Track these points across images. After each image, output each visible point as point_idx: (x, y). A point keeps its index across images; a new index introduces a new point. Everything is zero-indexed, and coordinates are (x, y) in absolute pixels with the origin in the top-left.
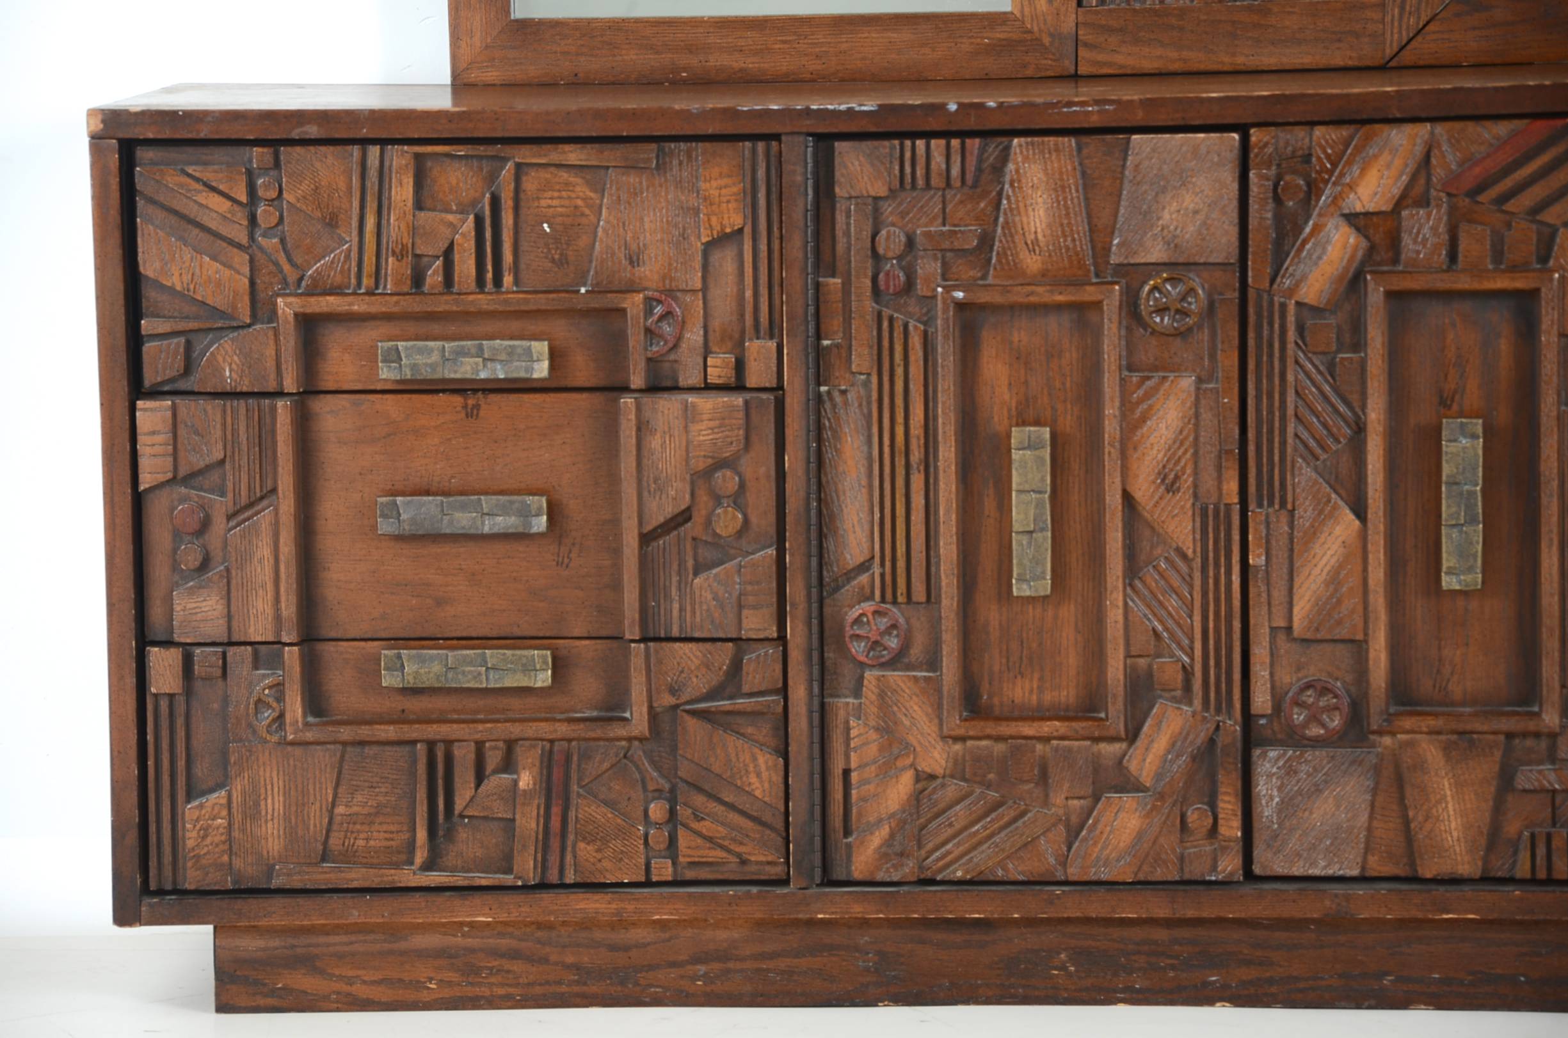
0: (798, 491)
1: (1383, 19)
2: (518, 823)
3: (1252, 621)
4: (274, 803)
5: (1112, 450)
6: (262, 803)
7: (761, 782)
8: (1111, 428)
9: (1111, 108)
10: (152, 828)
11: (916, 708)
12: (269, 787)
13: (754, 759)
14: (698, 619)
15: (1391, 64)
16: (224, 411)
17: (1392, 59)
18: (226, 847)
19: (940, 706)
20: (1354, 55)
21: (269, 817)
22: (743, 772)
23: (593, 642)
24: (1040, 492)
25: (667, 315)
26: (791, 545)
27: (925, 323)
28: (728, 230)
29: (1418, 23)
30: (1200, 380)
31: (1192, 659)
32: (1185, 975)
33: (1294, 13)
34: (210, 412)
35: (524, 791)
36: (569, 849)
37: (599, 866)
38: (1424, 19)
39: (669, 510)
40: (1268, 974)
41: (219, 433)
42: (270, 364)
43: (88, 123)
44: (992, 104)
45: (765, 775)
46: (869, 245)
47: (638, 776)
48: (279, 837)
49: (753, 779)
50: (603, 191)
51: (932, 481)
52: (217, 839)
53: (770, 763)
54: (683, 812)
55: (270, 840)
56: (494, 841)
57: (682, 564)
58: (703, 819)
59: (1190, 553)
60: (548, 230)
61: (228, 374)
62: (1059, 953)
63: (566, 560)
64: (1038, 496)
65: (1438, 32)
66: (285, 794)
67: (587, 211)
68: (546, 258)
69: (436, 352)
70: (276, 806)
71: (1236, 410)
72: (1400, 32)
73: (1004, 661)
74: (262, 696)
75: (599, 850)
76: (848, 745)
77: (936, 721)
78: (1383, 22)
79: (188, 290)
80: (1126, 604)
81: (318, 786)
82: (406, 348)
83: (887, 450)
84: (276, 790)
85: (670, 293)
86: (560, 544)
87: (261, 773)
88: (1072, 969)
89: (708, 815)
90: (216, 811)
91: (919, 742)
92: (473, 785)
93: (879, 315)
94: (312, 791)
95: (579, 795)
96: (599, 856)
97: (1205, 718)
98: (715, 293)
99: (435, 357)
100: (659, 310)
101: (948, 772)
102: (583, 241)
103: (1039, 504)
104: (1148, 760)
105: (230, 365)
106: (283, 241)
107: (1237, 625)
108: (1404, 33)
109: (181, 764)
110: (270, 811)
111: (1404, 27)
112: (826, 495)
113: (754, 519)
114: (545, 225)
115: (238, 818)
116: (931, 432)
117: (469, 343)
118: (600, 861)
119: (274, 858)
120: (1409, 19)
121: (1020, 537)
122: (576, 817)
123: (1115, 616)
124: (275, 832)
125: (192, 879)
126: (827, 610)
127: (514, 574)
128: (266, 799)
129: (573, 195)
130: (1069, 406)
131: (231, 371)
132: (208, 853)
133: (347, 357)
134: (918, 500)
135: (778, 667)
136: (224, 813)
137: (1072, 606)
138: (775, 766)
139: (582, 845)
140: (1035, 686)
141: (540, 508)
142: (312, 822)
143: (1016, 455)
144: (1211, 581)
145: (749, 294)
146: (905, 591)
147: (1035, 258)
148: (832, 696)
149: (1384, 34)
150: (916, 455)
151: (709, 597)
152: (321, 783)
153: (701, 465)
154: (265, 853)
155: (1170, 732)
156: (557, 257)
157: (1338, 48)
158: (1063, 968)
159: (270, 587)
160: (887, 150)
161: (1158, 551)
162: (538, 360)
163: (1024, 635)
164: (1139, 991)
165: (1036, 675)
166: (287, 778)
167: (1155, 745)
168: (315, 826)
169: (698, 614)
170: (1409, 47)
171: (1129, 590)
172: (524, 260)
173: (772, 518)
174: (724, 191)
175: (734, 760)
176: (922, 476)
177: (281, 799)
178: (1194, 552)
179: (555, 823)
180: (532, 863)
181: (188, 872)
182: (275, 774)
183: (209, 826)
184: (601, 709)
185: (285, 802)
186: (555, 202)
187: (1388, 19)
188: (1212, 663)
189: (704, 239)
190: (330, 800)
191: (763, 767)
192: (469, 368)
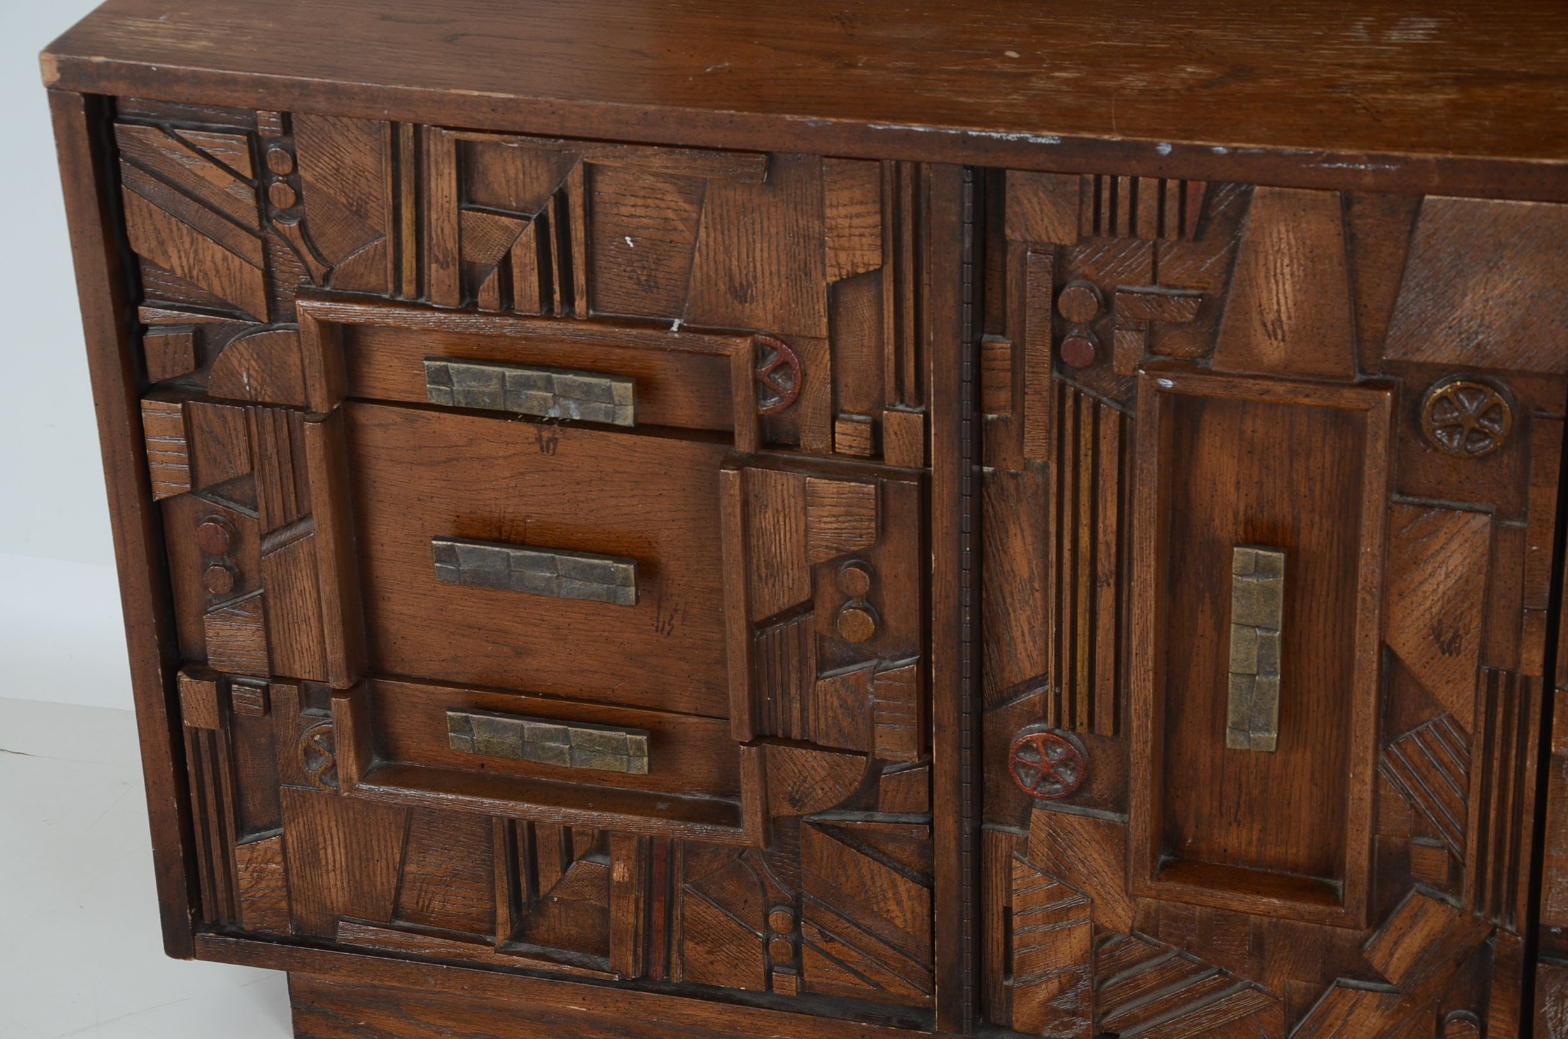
0: (947, 597)
2: (613, 915)
3: (1549, 817)
4: (335, 854)
5: (1368, 597)
6: (322, 852)
7: (902, 911)
8: (1368, 569)
9: (1393, 168)
10: (202, 862)
11: (1095, 856)
12: (328, 837)
13: (894, 886)
14: (822, 726)
16: (247, 420)
18: (284, 893)
19: (1126, 859)
21: (330, 867)
22: (880, 897)
23: (703, 720)
24: (1268, 630)
25: (782, 366)
26: (937, 658)
27: (1123, 404)
28: (861, 270)
30: (1498, 516)
31: (1464, 846)
34: (230, 418)
35: (618, 882)
36: (675, 948)
37: (710, 968)
39: (785, 601)
41: (243, 445)
42: (296, 373)
43: (42, 70)
44: (1221, 149)
45: (907, 904)
46: (1049, 305)
47: (755, 878)
48: (343, 889)
49: (892, 906)
50: (702, 201)
51: (1125, 598)
52: (273, 884)
53: (913, 893)
54: (808, 931)
55: (333, 891)
56: (590, 921)
57: (803, 659)
58: (832, 940)
59: (1469, 729)
60: (632, 245)
61: (246, 380)
63: (667, 628)
64: (1264, 634)
66: (346, 846)
67: (681, 227)
68: (630, 278)
69: (495, 381)
70: (338, 857)
71: (1549, 561)
73: (1216, 804)
74: (312, 743)
75: (710, 952)
76: (1009, 883)
77: (1122, 874)
79: (191, 277)
80: (1376, 775)
81: (382, 844)
82: (458, 372)
83: (1067, 555)
84: (336, 841)
85: (787, 339)
86: (659, 608)
87: (318, 821)
89: (839, 935)
90: (269, 855)
91: (1099, 894)
92: (558, 869)
93: (1062, 387)
94: (376, 848)
95: (685, 893)
96: (711, 958)
97: (1476, 920)
98: (846, 340)
99: (494, 386)
100: (773, 358)
101: (1137, 924)
102: (677, 262)
103: (1266, 643)
104: (1397, 955)
105: (248, 370)
106: (302, 226)
107: (1528, 820)
109: (228, 800)
110: (331, 861)
112: (988, 595)
113: (891, 620)
114: (628, 239)
115: (295, 865)
116: (1126, 540)
117: (535, 373)
118: (712, 963)
119: (339, 910)
121: (1238, 680)
122: (683, 915)
123: (1360, 790)
124: (339, 883)
125: (249, 920)
126: (988, 727)
127: (606, 634)
128: (325, 848)
129: (662, 205)
130: (1317, 518)
131: (249, 376)
132: (264, 896)
133: (395, 362)
134: (1106, 619)
135: (923, 790)
136: (279, 859)
137: (1308, 753)
138: (920, 896)
139: (691, 944)
140: (1255, 838)
141: (627, 578)
142: (378, 879)
143: (1238, 582)
144: (1496, 764)
145: (889, 349)
146: (1085, 721)
147: (1275, 343)
148: (992, 821)
150: (1106, 565)
151: (836, 703)
152: (386, 841)
153: (823, 556)
154: (329, 904)
155: (1426, 929)
156: (643, 278)
159: (314, 622)
160: (1077, 188)
161: (1426, 714)
162: (621, 405)
163: (1244, 778)
165: (1257, 826)
166: (347, 830)
167: (1407, 940)
168: (382, 884)
169: (822, 720)
171: (1383, 757)
172: (602, 279)
173: (915, 622)
174: (856, 222)
175: (869, 883)
176: (1112, 590)
177: (343, 851)
178: (1475, 726)
179: (658, 918)
180: (630, 959)
181: (244, 912)
182: (333, 824)
183: (262, 870)
184: (714, 794)
185: (346, 854)
186: (639, 211)
188: (1490, 858)
189: (831, 279)
190: (398, 860)
191: (904, 896)
192: (536, 403)
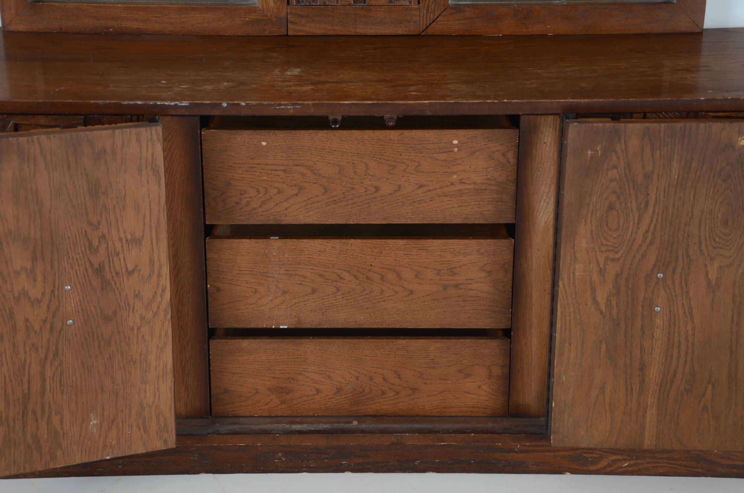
1: (420, 15)
9: (299, 107)
15: (422, 34)
17: (423, 32)
20: (407, 30)
29: (434, 17)
32: (332, 461)
33: (382, 11)
38: (437, 15)
40: (367, 461)
44: (243, 104)
62: (279, 453)
65: (443, 21)
72: (426, 21)
78: (419, 16)
88: (284, 459)
108: (428, 21)
111: (428, 18)
120: (430, 15)
149: (420, 21)
157: (401, 27)
158: (280, 459)
164: (312, 468)
170: (430, 27)
187: (422, 14)
